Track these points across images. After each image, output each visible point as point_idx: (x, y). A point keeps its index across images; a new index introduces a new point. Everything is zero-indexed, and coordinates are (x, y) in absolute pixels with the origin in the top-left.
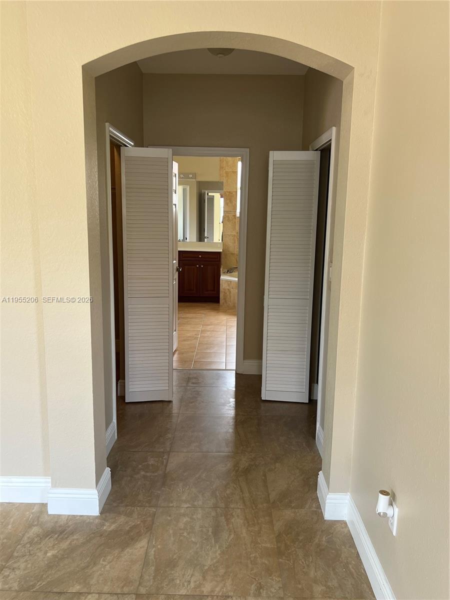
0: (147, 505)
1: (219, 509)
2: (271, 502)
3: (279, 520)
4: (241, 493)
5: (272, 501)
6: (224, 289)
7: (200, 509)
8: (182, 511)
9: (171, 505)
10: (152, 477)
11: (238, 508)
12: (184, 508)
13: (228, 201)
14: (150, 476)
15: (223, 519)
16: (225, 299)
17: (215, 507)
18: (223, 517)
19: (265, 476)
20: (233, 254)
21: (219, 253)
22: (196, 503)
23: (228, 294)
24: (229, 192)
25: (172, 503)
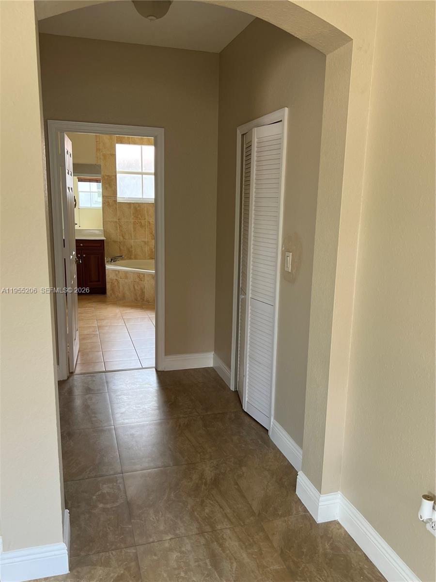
0: (122, 545)
1: (205, 534)
2: (257, 514)
3: (274, 534)
4: (222, 510)
5: (256, 512)
6: (111, 279)
7: (185, 538)
8: (167, 545)
9: (151, 540)
10: (114, 509)
11: (226, 528)
12: (168, 541)
13: (107, 186)
14: (111, 508)
15: (215, 545)
16: (113, 290)
17: (201, 533)
18: (215, 543)
19: (237, 484)
21: (103, 241)
22: (178, 532)
23: (116, 284)
24: (108, 176)
25: (150, 536)
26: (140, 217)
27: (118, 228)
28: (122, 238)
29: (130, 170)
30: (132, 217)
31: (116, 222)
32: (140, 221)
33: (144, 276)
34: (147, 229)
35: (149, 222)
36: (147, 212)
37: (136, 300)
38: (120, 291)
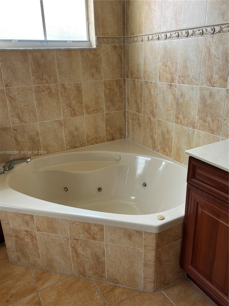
6: (14, 230)
16: (21, 250)
20: (5, 129)
26: (48, 79)
27: (8, 103)
28: (17, 120)
30: (33, 78)
31: (2, 92)
32: (49, 86)
33: (102, 230)
34: (60, 98)
35: (63, 85)
36: (58, 67)
37: (81, 276)
38: (39, 254)
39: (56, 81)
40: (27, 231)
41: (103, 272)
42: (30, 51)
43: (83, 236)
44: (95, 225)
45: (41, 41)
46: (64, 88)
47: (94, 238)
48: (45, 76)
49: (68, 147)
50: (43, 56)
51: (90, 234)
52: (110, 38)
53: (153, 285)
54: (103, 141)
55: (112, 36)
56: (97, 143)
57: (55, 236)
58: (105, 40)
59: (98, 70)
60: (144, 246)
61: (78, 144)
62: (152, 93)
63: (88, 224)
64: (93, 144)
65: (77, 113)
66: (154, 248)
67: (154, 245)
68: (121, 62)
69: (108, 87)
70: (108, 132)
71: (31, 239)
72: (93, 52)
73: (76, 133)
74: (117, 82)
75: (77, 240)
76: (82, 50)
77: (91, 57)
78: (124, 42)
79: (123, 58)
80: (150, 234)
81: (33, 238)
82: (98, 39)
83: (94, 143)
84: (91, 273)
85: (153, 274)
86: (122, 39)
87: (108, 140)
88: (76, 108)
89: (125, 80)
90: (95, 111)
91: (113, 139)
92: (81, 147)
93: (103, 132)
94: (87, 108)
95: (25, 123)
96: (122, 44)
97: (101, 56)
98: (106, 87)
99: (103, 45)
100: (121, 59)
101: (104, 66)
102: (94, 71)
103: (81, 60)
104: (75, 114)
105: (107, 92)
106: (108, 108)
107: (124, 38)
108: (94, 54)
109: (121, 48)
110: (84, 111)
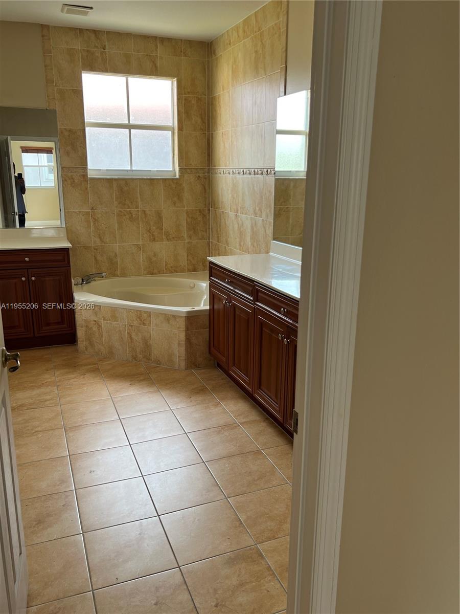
6: (86, 321)
13: (69, 148)
16: (89, 339)
20: (86, 248)
21: (66, 250)
23: (95, 329)
24: (70, 131)
26: (130, 204)
27: (92, 224)
28: (98, 240)
29: (108, 121)
30: (116, 203)
31: (87, 213)
32: (130, 211)
33: (150, 316)
34: (140, 223)
35: (144, 212)
36: (140, 195)
37: (134, 360)
38: (102, 343)
39: (137, 207)
40: (95, 321)
41: (150, 354)
42: (115, 179)
43: (136, 323)
44: (145, 312)
45: (127, 171)
46: (145, 213)
47: (144, 324)
48: (127, 202)
49: (145, 272)
50: (127, 184)
51: (141, 320)
52: (194, 169)
53: (184, 362)
54: (183, 271)
55: (196, 167)
56: (176, 272)
57: (116, 324)
58: (189, 170)
59: (180, 198)
60: (178, 328)
61: (155, 271)
62: (227, 222)
63: (140, 311)
64: (172, 273)
65: (156, 239)
66: (184, 329)
67: (184, 327)
68: (205, 192)
69: (190, 216)
70: (189, 262)
71: (98, 328)
72: (175, 182)
73: (154, 259)
74: (200, 212)
75: (132, 326)
76: (165, 180)
77: (174, 186)
78: (209, 173)
79: (207, 188)
80: (181, 317)
81: (100, 326)
82: (181, 169)
83: (173, 271)
84: (141, 356)
85: (185, 352)
86: (207, 170)
87: (189, 271)
88: (156, 234)
89: (209, 210)
90: (175, 239)
91: (195, 270)
92: (159, 274)
93: (183, 261)
94: (167, 234)
95: (105, 244)
96: (206, 174)
97: (184, 185)
98: (188, 216)
99: (186, 176)
100: (205, 189)
101: (186, 195)
102: (175, 199)
103: (164, 189)
104: (154, 239)
105: (189, 220)
106: (190, 237)
107: (209, 169)
108: (176, 183)
109: (206, 179)
110: (164, 237)
